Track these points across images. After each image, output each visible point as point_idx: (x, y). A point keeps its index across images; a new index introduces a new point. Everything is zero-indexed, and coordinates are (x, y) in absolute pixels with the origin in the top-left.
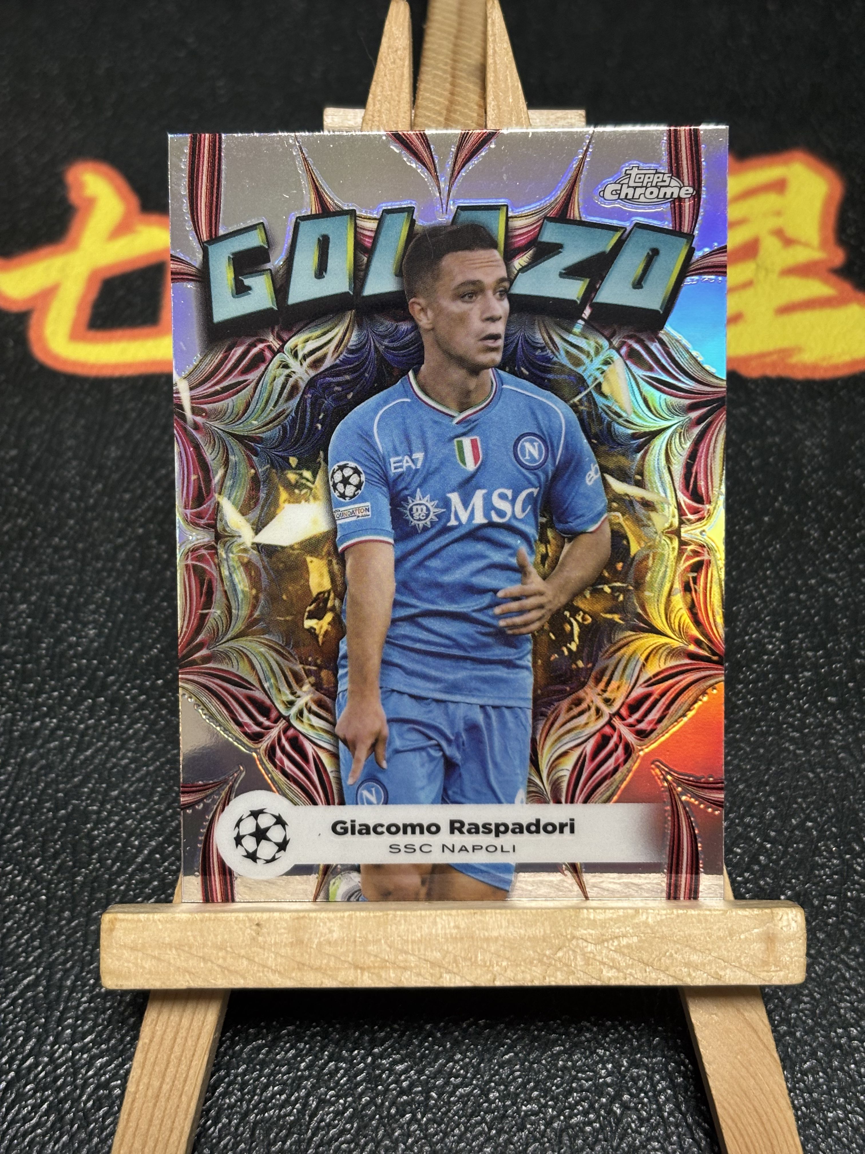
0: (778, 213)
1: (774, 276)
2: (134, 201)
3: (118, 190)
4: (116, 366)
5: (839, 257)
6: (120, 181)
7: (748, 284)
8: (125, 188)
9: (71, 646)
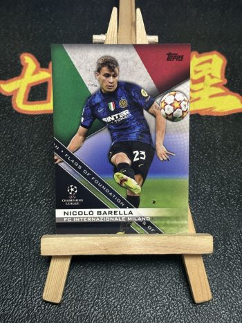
0: (210, 69)
1: (209, 87)
2: (39, 65)
3: (34, 61)
4: (35, 112)
5: (225, 82)
6: (35, 58)
7: (202, 89)
8: (36, 60)
9: (27, 190)
